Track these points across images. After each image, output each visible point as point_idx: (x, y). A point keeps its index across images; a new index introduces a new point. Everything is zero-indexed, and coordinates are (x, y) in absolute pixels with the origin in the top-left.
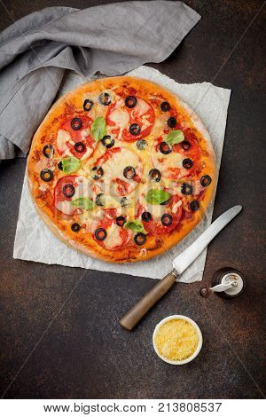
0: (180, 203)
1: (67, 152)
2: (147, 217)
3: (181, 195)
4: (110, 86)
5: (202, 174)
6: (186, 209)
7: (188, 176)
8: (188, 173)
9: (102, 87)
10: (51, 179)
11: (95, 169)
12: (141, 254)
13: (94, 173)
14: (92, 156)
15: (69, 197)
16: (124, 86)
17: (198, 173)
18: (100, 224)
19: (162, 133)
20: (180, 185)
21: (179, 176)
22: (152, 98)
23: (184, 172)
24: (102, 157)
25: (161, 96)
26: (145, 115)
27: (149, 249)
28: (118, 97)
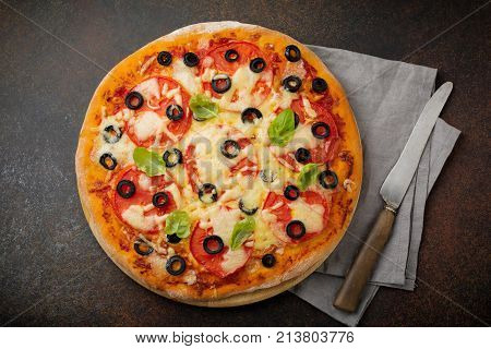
0: (306, 102)
1: (158, 219)
2: (303, 155)
3: (295, 96)
4: (98, 119)
5: (282, 55)
6: (317, 97)
7: (274, 73)
8: (271, 72)
9: (93, 129)
10: (184, 261)
11: (200, 194)
12: (349, 189)
13: (207, 198)
14: (180, 188)
15: (223, 249)
16: (109, 100)
17: (277, 59)
18: (280, 225)
19: (198, 79)
20: (281, 88)
21: (269, 84)
22: (143, 70)
23: (267, 76)
24: (190, 175)
25: (147, 58)
26: (161, 90)
27: (349, 175)
28: (119, 115)
